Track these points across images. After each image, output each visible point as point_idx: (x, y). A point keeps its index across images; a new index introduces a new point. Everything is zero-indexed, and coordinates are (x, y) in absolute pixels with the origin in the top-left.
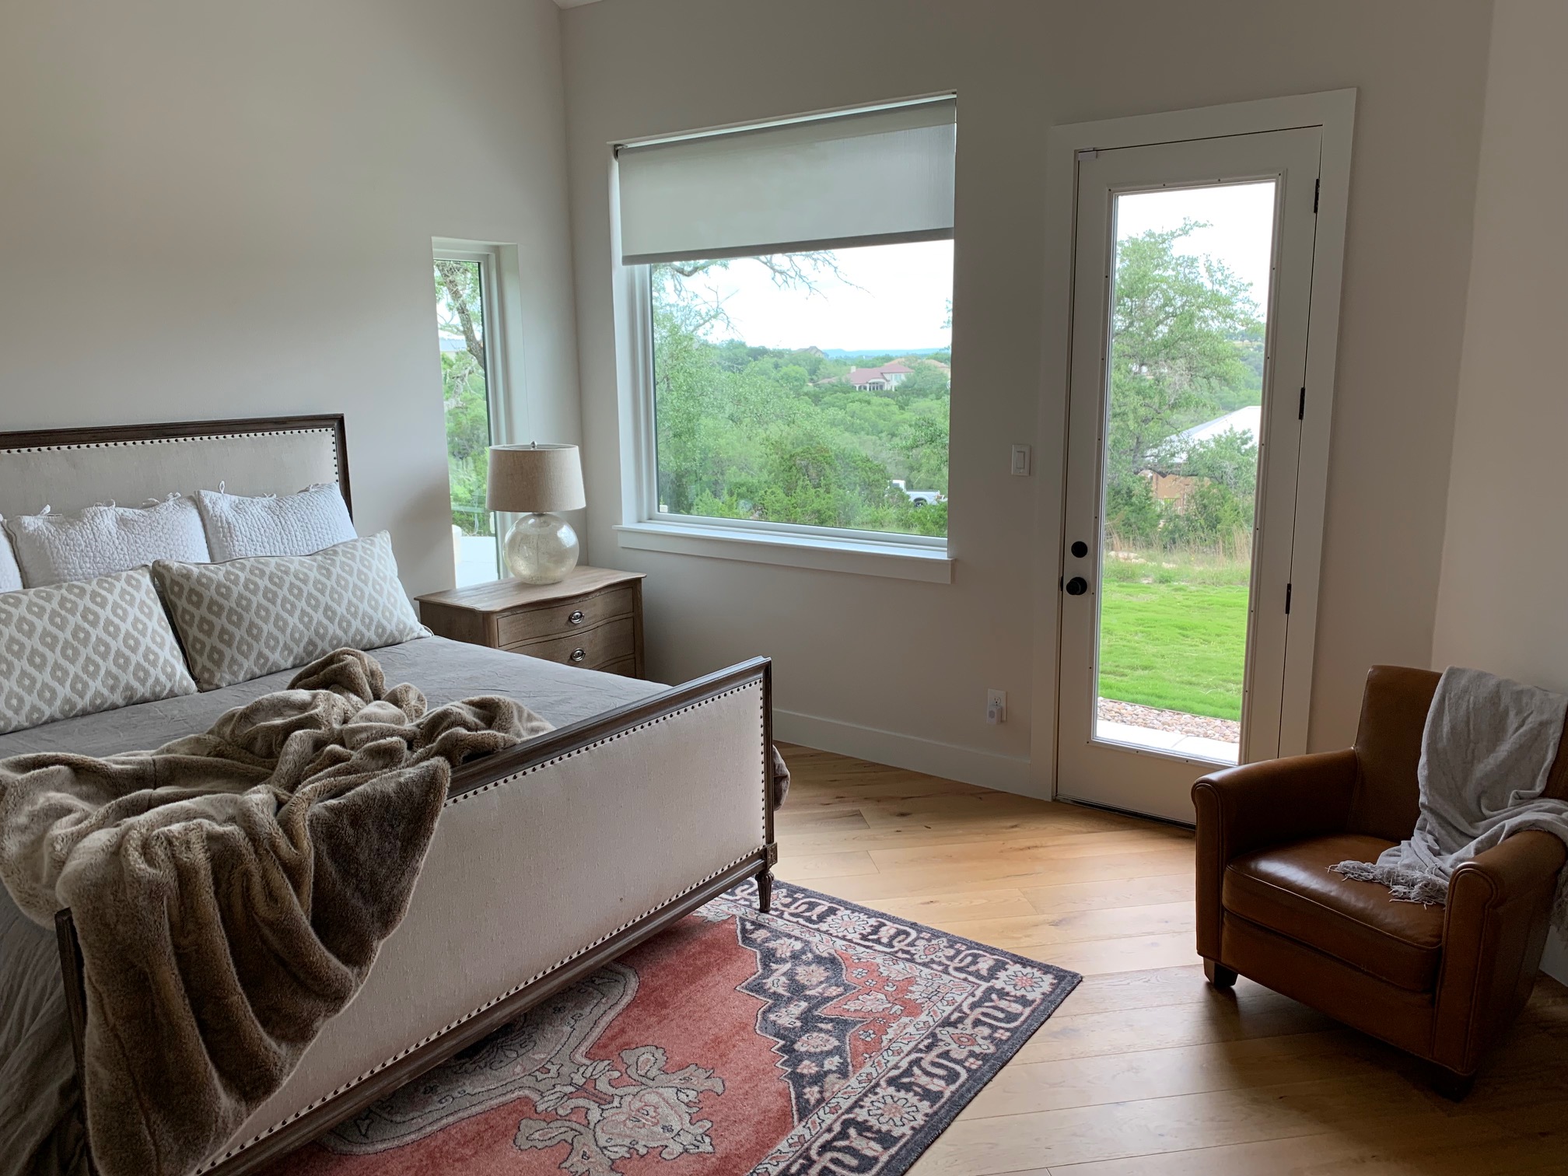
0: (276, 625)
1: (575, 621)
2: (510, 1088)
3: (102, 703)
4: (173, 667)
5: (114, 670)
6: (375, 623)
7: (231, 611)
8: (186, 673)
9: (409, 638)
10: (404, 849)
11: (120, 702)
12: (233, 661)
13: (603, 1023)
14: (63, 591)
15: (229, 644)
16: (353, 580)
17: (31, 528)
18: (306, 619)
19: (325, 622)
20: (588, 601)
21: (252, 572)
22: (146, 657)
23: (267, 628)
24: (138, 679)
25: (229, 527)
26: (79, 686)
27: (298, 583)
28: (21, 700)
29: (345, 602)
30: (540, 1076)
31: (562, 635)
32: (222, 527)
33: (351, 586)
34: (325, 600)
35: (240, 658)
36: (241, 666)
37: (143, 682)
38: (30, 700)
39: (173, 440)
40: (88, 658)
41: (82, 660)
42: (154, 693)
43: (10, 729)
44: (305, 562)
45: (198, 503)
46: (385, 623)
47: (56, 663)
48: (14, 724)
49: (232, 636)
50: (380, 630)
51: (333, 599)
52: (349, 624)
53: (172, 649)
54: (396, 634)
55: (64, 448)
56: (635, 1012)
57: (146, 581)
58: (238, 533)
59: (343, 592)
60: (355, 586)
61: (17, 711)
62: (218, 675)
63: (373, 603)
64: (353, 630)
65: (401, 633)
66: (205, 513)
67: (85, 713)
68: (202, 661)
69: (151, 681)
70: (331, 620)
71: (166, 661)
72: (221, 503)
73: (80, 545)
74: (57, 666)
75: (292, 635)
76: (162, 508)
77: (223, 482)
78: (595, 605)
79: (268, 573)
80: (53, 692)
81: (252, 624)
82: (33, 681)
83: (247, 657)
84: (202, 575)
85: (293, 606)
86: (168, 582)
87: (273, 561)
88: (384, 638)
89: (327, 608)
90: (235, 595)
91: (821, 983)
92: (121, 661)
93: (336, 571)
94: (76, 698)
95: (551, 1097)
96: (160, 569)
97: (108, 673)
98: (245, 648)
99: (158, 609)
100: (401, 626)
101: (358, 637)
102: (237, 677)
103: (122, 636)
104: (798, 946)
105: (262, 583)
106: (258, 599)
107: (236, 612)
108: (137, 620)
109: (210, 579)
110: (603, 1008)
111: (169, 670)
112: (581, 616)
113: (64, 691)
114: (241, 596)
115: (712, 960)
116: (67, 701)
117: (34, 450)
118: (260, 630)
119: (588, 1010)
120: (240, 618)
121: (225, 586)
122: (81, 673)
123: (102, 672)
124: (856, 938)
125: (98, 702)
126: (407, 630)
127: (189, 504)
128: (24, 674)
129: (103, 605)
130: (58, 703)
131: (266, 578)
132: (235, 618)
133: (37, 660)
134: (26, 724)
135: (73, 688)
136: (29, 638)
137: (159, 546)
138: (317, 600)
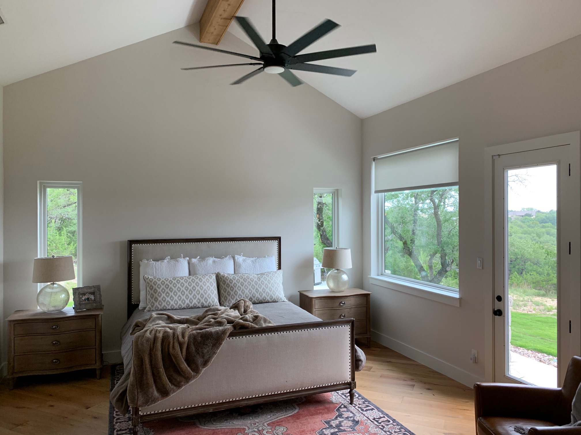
0: (242, 292)
1: (341, 304)
2: (244, 425)
3: (196, 306)
4: (214, 299)
5: (200, 298)
6: (270, 295)
7: (232, 287)
8: (218, 302)
9: (280, 301)
10: (213, 346)
11: (200, 306)
12: (229, 300)
13: (279, 418)
14: (194, 277)
15: (229, 296)
16: (266, 282)
17: (193, 262)
18: (250, 291)
19: (255, 293)
20: (348, 299)
21: (240, 277)
22: (208, 296)
23: (240, 292)
24: (205, 301)
25: (240, 265)
26: (191, 301)
27: (250, 281)
28: (177, 302)
29: (262, 288)
30: (253, 425)
31: (337, 309)
32: (238, 265)
33: (265, 284)
34: (257, 287)
35: (231, 300)
36: (231, 302)
37: (206, 302)
38: (180, 302)
39: (234, 242)
40: (194, 294)
41: (193, 294)
42: (208, 305)
43: (174, 309)
44: (255, 276)
45: (234, 258)
46: (273, 295)
47: (187, 294)
48: (175, 308)
49: (230, 293)
50: (271, 297)
51: (259, 287)
52: (262, 294)
53: (215, 295)
54: (276, 299)
55: (207, 243)
56: (290, 418)
57: (214, 277)
58: (242, 267)
59: (262, 285)
60: (266, 284)
61: (176, 305)
62: (225, 303)
63: (270, 289)
64: (263, 296)
65: (278, 299)
66: (235, 261)
67: (192, 308)
68: (222, 299)
69: (208, 302)
70: (257, 293)
71: (213, 297)
72: (240, 259)
73: (203, 266)
74: (187, 295)
75: (246, 295)
76: (224, 259)
77: (242, 253)
78: (350, 300)
79: (244, 278)
80: (185, 301)
81: (236, 291)
82: (181, 298)
83: (233, 300)
84: (227, 277)
85: (248, 287)
86: (219, 278)
87: (246, 275)
88: (272, 300)
89: (257, 289)
90: (234, 283)
91: (348, 426)
92: (202, 296)
93: (262, 279)
94: (190, 304)
95: (251, 430)
96: (219, 275)
97: (198, 299)
98: (233, 297)
99: (215, 284)
100: (278, 297)
101: (264, 299)
102: (230, 304)
103: (203, 290)
104: (351, 415)
105: (241, 280)
106: (239, 284)
107: (233, 287)
108: (208, 286)
109: (229, 278)
110: (283, 414)
111: (213, 300)
112: (344, 303)
113: (187, 301)
114: (235, 283)
115: (323, 412)
116: (188, 304)
117: (200, 243)
118: (238, 293)
119: (279, 414)
120: (233, 289)
121: (232, 280)
122: (192, 298)
123: (197, 298)
124: (371, 418)
125: (195, 305)
126: (279, 299)
127: (232, 258)
128: (179, 296)
129: (201, 282)
130: (186, 304)
131: (243, 279)
132: (232, 289)
133: (183, 293)
134: (178, 308)
135: (190, 301)
136: (182, 287)
137: (221, 268)
138: (254, 286)
